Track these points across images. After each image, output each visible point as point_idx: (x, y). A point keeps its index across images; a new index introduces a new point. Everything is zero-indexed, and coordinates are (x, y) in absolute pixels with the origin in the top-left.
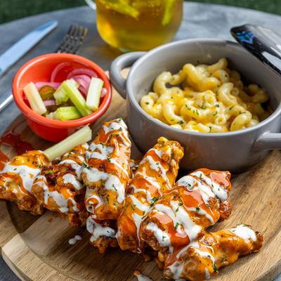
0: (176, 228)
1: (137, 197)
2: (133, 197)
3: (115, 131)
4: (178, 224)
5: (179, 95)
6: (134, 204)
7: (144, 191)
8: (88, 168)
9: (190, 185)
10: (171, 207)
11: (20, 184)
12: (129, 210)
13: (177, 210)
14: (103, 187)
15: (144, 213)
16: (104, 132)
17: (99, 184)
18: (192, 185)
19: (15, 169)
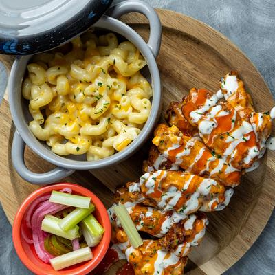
0: (246, 141)
1: (213, 169)
2: (213, 172)
3: (156, 184)
4: (244, 139)
5: (63, 118)
6: (218, 171)
7: (208, 162)
8: (184, 208)
9: (213, 125)
10: (230, 142)
11: (173, 267)
12: (222, 176)
13: (233, 138)
14: (205, 196)
15: (225, 164)
16: (153, 193)
17: (201, 200)
18: (213, 123)
19: (158, 272)
